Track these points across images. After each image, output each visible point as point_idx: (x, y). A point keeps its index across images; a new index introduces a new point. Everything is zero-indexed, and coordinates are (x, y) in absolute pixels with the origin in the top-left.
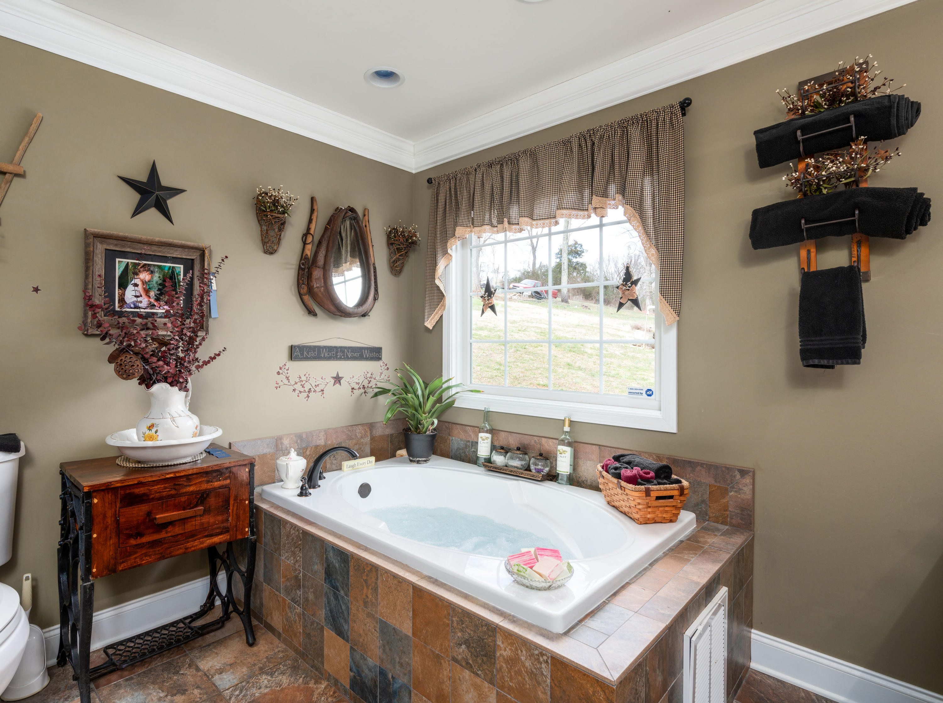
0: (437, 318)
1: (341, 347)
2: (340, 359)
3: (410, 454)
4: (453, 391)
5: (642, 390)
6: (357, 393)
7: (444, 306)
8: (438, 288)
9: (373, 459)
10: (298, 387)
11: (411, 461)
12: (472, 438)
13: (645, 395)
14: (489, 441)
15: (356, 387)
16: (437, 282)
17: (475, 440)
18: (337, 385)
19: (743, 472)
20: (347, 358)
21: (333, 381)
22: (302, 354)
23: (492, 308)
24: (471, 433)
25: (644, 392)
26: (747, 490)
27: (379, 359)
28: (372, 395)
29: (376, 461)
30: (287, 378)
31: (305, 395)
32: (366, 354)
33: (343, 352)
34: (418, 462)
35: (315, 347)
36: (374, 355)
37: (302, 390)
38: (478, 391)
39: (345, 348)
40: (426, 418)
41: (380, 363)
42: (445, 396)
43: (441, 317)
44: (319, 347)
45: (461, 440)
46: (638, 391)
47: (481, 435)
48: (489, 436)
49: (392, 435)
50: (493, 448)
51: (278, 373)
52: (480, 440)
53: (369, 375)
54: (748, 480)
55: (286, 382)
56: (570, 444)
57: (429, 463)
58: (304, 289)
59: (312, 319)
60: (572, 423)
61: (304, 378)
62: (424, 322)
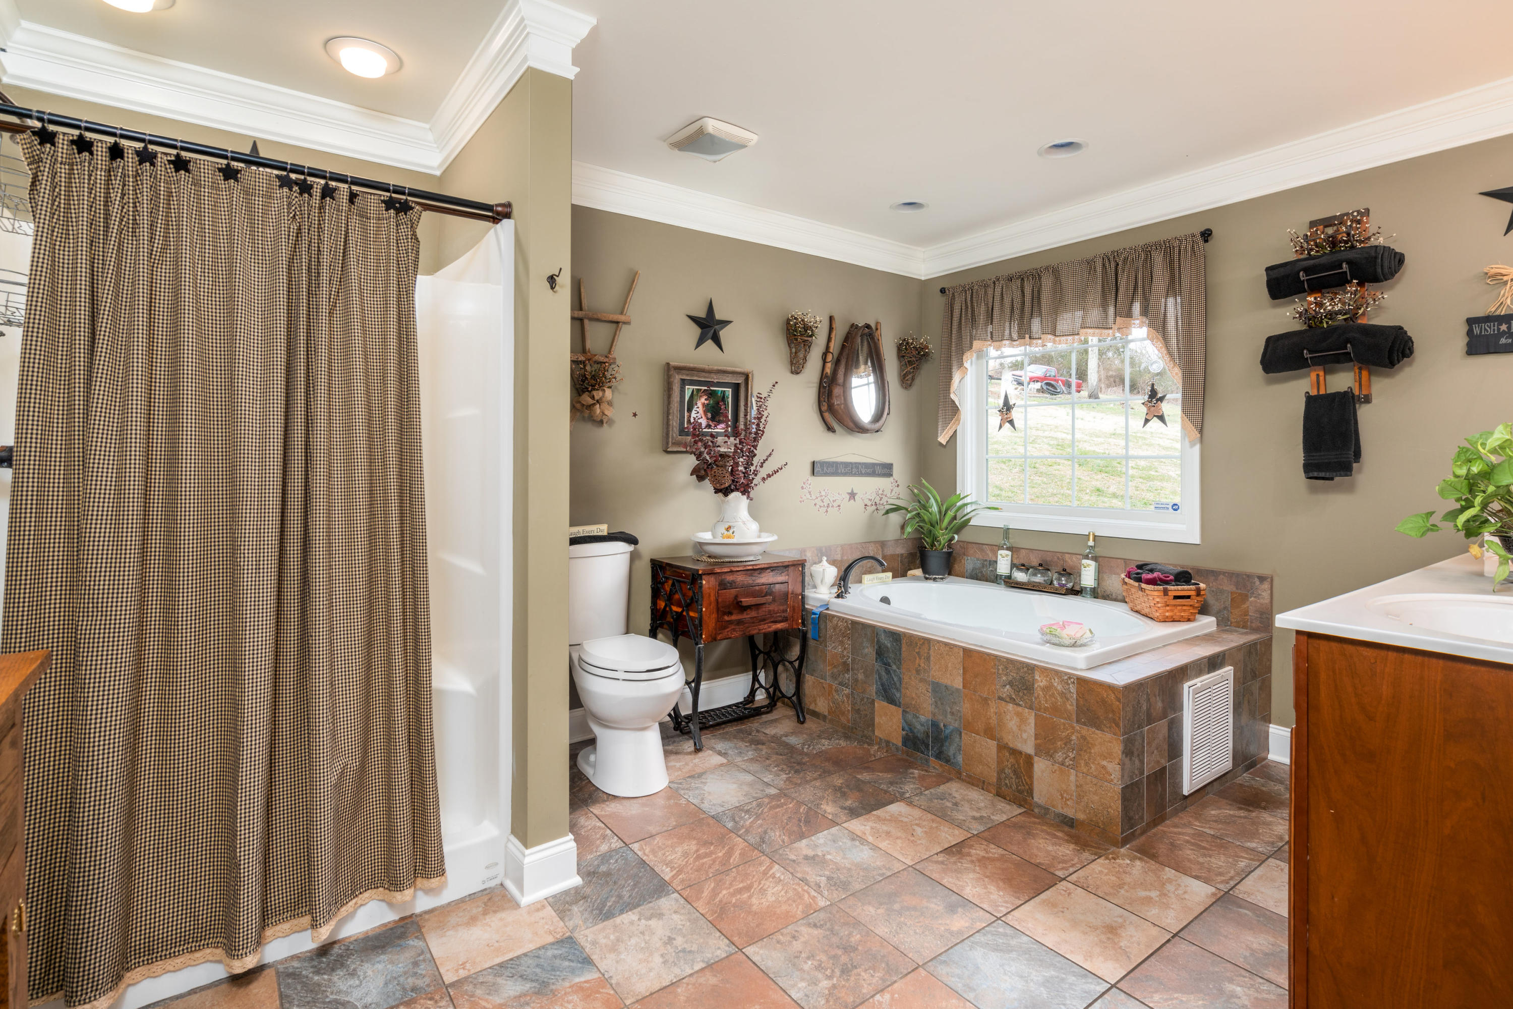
0: (951, 433)
1: (856, 463)
2: (855, 475)
3: (925, 572)
4: (969, 509)
5: (1169, 505)
6: (871, 509)
7: (959, 420)
8: (953, 402)
9: (890, 574)
10: (819, 503)
11: (927, 579)
12: (991, 556)
13: (1171, 510)
14: (1009, 558)
15: (869, 503)
16: (952, 396)
17: (994, 559)
18: (852, 501)
19: (1262, 579)
20: (861, 474)
21: (848, 497)
22: (823, 470)
23: (1011, 422)
24: (989, 552)
25: (1170, 507)
26: (1266, 595)
27: (890, 475)
28: (884, 512)
29: (894, 577)
30: (810, 492)
31: (825, 509)
32: (878, 470)
33: (858, 468)
34: (935, 579)
35: (834, 463)
36: (886, 471)
37: (822, 504)
38: (996, 509)
39: (860, 463)
40: (943, 535)
41: (891, 479)
42: (959, 515)
43: (956, 431)
44: (837, 463)
45: (978, 560)
46: (1164, 506)
47: (1000, 552)
48: (1009, 553)
49: (902, 555)
50: (1013, 566)
51: (802, 488)
52: (999, 557)
53: (880, 492)
54: (1266, 586)
55: (808, 496)
56: (1095, 559)
57: (945, 581)
58: (825, 408)
59: (831, 434)
60: (1095, 537)
61: (823, 493)
62: (937, 437)
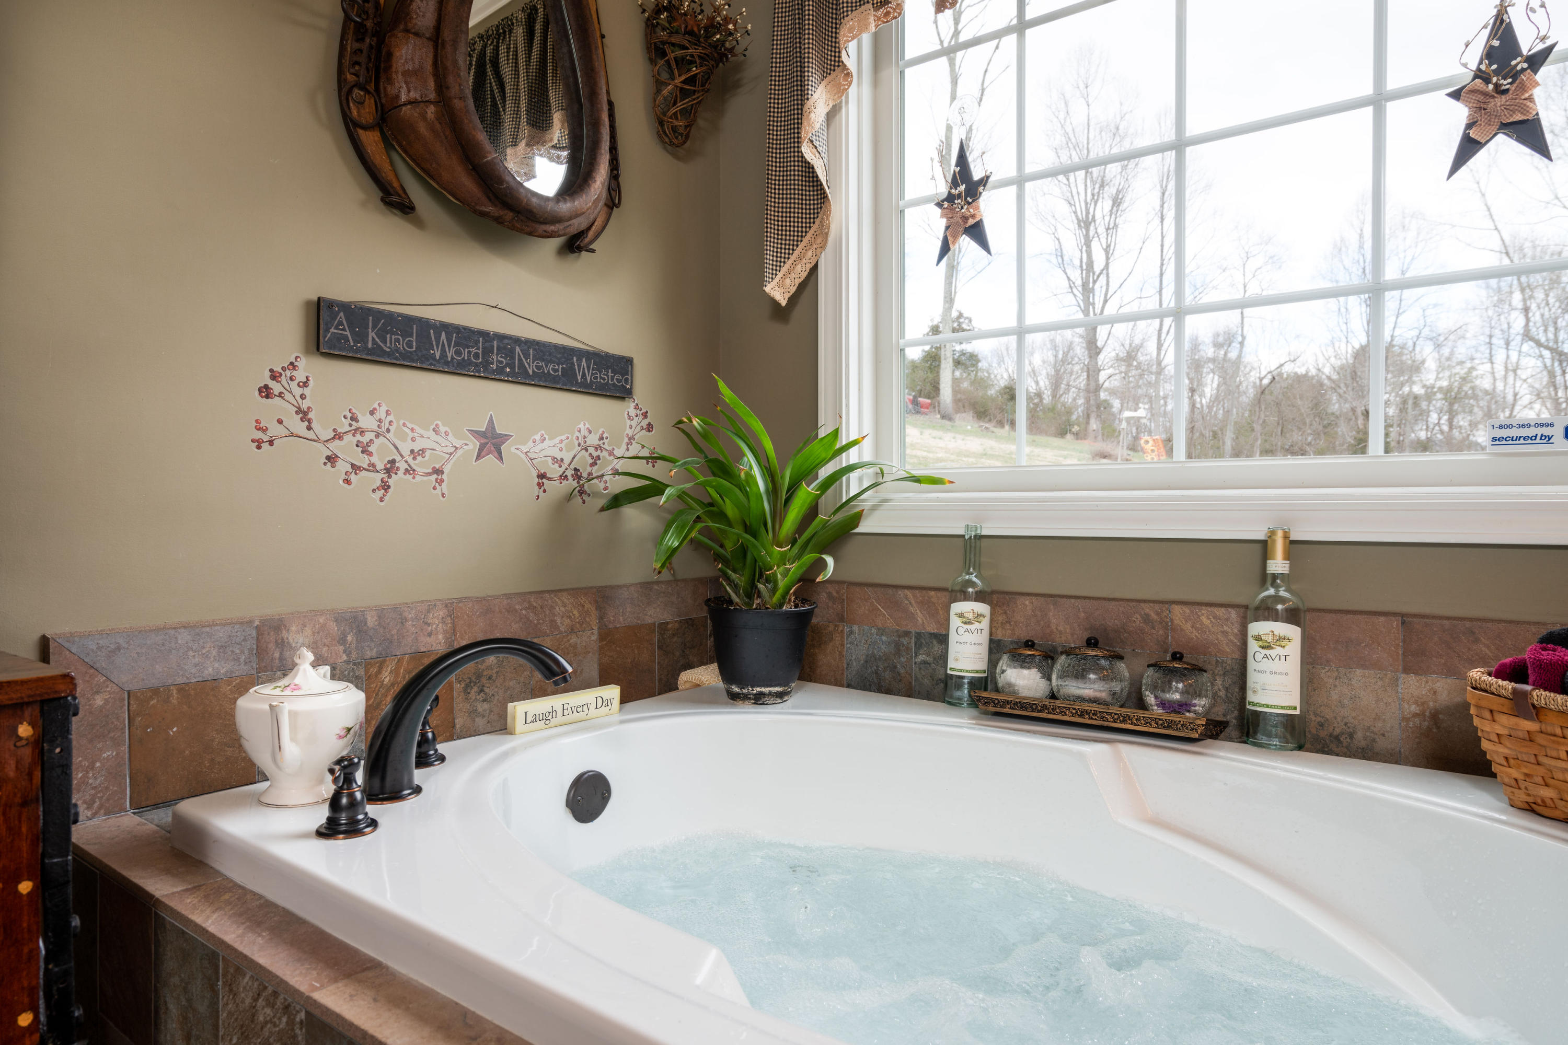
0: (801, 271)
1: (501, 337)
2: (497, 376)
3: (728, 675)
4: (854, 484)
5: (1551, 425)
6: (556, 489)
7: (824, 234)
8: (809, 169)
9: (613, 692)
10: (346, 449)
11: (734, 697)
12: (923, 622)
14: (985, 624)
15: (554, 471)
16: (807, 151)
17: (932, 628)
18: (491, 458)
20: (521, 378)
21: (473, 445)
22: (361, 337)
23: (976, 232)
24: (914, 609)
25: (1557, 433)
27: (623, 393)
28: (602, 502)
29: (624, 700)
30: (304, 414)
31: (376, 479)
32: (583, 371)
33: (510, 354)
34: (759, 699)
35: (410, 320)
36: (608, 377)
37: (363, 461)
38: (935, 481)
39: (517, 341)
40: (783, 559)
41: (629, 407)
42: (827, 505)
43: (814, 269)
44: (424, 325)
45: (882, 631)
46: (1531, 432)
47: (958, 607)
48: (983, 608)
49: (663, 626)
50: (996, 648)
51: (266, 392)
52: (955, 622)
53: (593, 440)
55: (300, 427)
56: (1293, 616)
57: (792, 701)
58: (366, 112)
59: (394, 222)
60: (1294, 547)
61: (367, 422)
62: (762, 282)
